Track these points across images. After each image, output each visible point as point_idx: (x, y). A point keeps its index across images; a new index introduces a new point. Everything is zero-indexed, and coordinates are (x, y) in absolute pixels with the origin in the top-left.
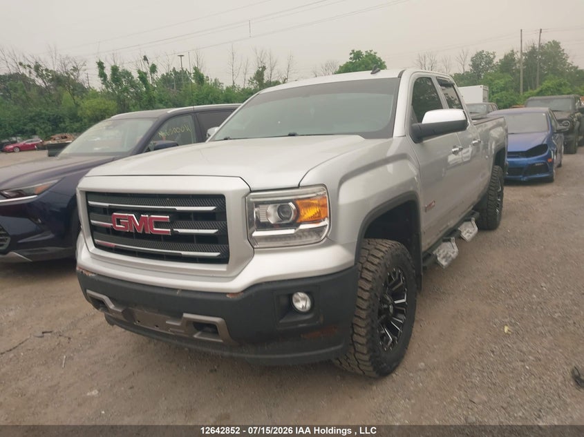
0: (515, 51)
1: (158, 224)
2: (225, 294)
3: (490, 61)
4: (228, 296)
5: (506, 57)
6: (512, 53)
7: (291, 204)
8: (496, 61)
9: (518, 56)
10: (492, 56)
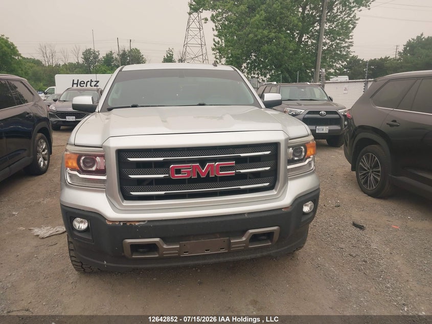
0: (113, 52)
1: (223, 168)
2: (280, 209)
3: (96, 57)
4: (283, 210)
5: (107, 55)
6: (111, 53)
7: (302, 147)
8: (101, 57)
9: (115, 56)
10: (97, 53)
